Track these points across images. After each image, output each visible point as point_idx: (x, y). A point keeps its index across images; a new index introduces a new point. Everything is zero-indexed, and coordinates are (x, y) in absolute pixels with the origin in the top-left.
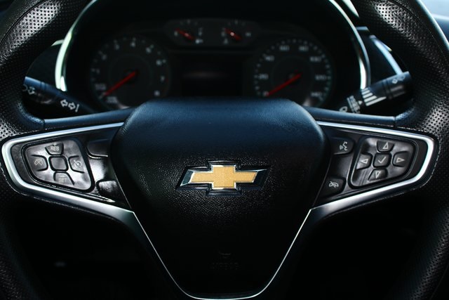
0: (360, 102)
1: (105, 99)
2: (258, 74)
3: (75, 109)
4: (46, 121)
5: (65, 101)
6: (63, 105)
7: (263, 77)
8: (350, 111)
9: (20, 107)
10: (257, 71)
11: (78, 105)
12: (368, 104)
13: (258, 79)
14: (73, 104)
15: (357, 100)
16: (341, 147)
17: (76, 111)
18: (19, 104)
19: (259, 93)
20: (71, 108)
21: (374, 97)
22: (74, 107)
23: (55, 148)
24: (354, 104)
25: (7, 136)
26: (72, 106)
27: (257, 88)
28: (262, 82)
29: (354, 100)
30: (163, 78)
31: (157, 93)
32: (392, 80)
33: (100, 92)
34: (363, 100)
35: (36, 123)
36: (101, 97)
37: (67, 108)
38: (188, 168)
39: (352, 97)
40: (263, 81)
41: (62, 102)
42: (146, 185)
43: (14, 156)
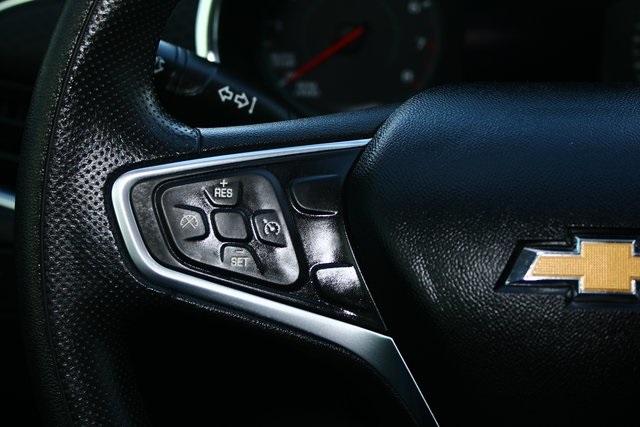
1: (292, 85)
3: (248, 107)
4: (204, 131)
5: (226, 89)
6: (223, 98)
9: (149, 101)
11: (255, 99)
14: (244, 96)
17: (251, 111)
18: (149, 94)
20: (241, 105)
22: (247, 103)
23: (225, 192)
25: (121, 163)
26: (241, 100)
30: (422, 42)
31: (407, 76)
33: (281, 72)
35: (183, 137)
36: (282, 83)
37: (231, 104)
38: (522, 244)
41: (220, 91)
42: (426, 279)
43: (137, 206)
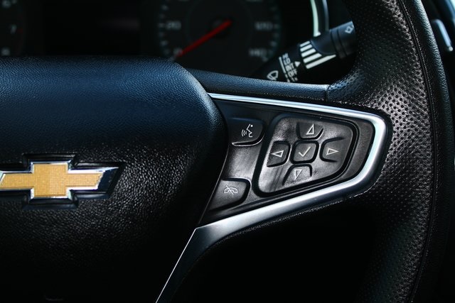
0: (297, 64)
2: (164, 21)
7: (174, 25)
8: (282, 78)
10: (162, 16)
12: (308, 67)
13: (164, 30)
15: (293, 61)
16: (243, 133)
19: (167, 52)
21: (318, 55)
24: (289, 66)
27: (164, 43)
28: (170, 34)
29: (288, 60)
30: (14, 28)
32: (345, 29)
34: (301, 59)
39: (286, 56)
40: (173, 31)
